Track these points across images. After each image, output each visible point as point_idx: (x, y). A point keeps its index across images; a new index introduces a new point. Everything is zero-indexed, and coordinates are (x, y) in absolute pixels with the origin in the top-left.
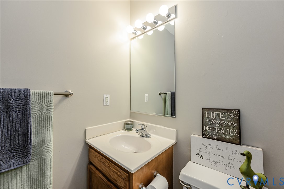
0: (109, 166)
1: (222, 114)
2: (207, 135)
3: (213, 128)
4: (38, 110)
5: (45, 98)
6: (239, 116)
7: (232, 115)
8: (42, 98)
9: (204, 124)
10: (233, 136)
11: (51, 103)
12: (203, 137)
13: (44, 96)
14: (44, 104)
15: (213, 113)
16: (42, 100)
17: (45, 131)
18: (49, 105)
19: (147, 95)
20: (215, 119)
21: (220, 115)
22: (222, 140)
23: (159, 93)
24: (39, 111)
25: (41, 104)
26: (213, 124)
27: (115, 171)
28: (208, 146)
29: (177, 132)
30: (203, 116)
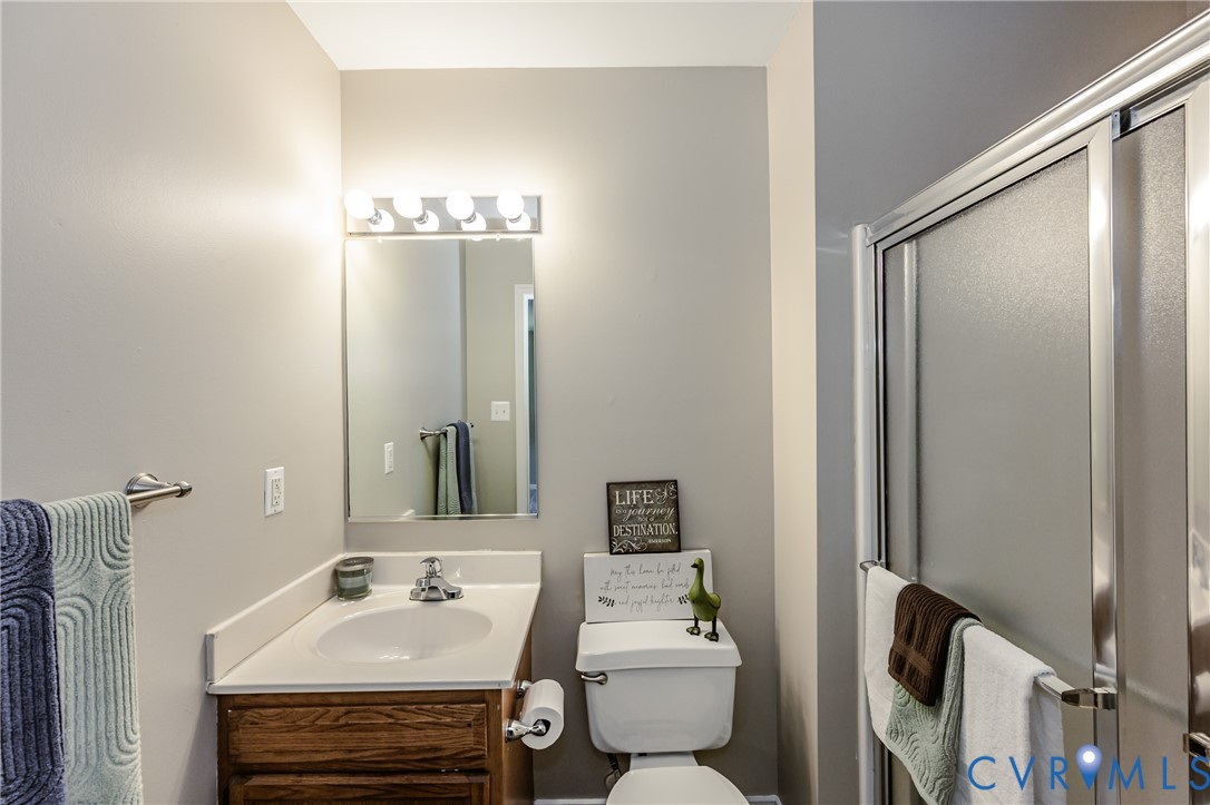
0: (390, 720)
1: (648, 493)
2: (621, 547)
3: (631, 528)
4: (76, 595)
5: (103, 528)
6: (677, 493)
7: (666, 493)
8: (93, 534)
9: (613, 522)
10: (668, 537)
11: (126, 547)
12: (611, 554)
13: (96, 523)
14: (101, 562)
15: (631, 494)
16: (90, 543)
17: (115, 682)
18: (121, 559)
19: (389, 447)
20: (635, 507)
21: (645, 496)
22: (650, 550)
23: (422, 434)
24: (82, 596)
25: (86, 562)
26: (631, 517)
27: (431, 720)
28: (624, 571)
29: (542, 555)
30: (610, 503)
